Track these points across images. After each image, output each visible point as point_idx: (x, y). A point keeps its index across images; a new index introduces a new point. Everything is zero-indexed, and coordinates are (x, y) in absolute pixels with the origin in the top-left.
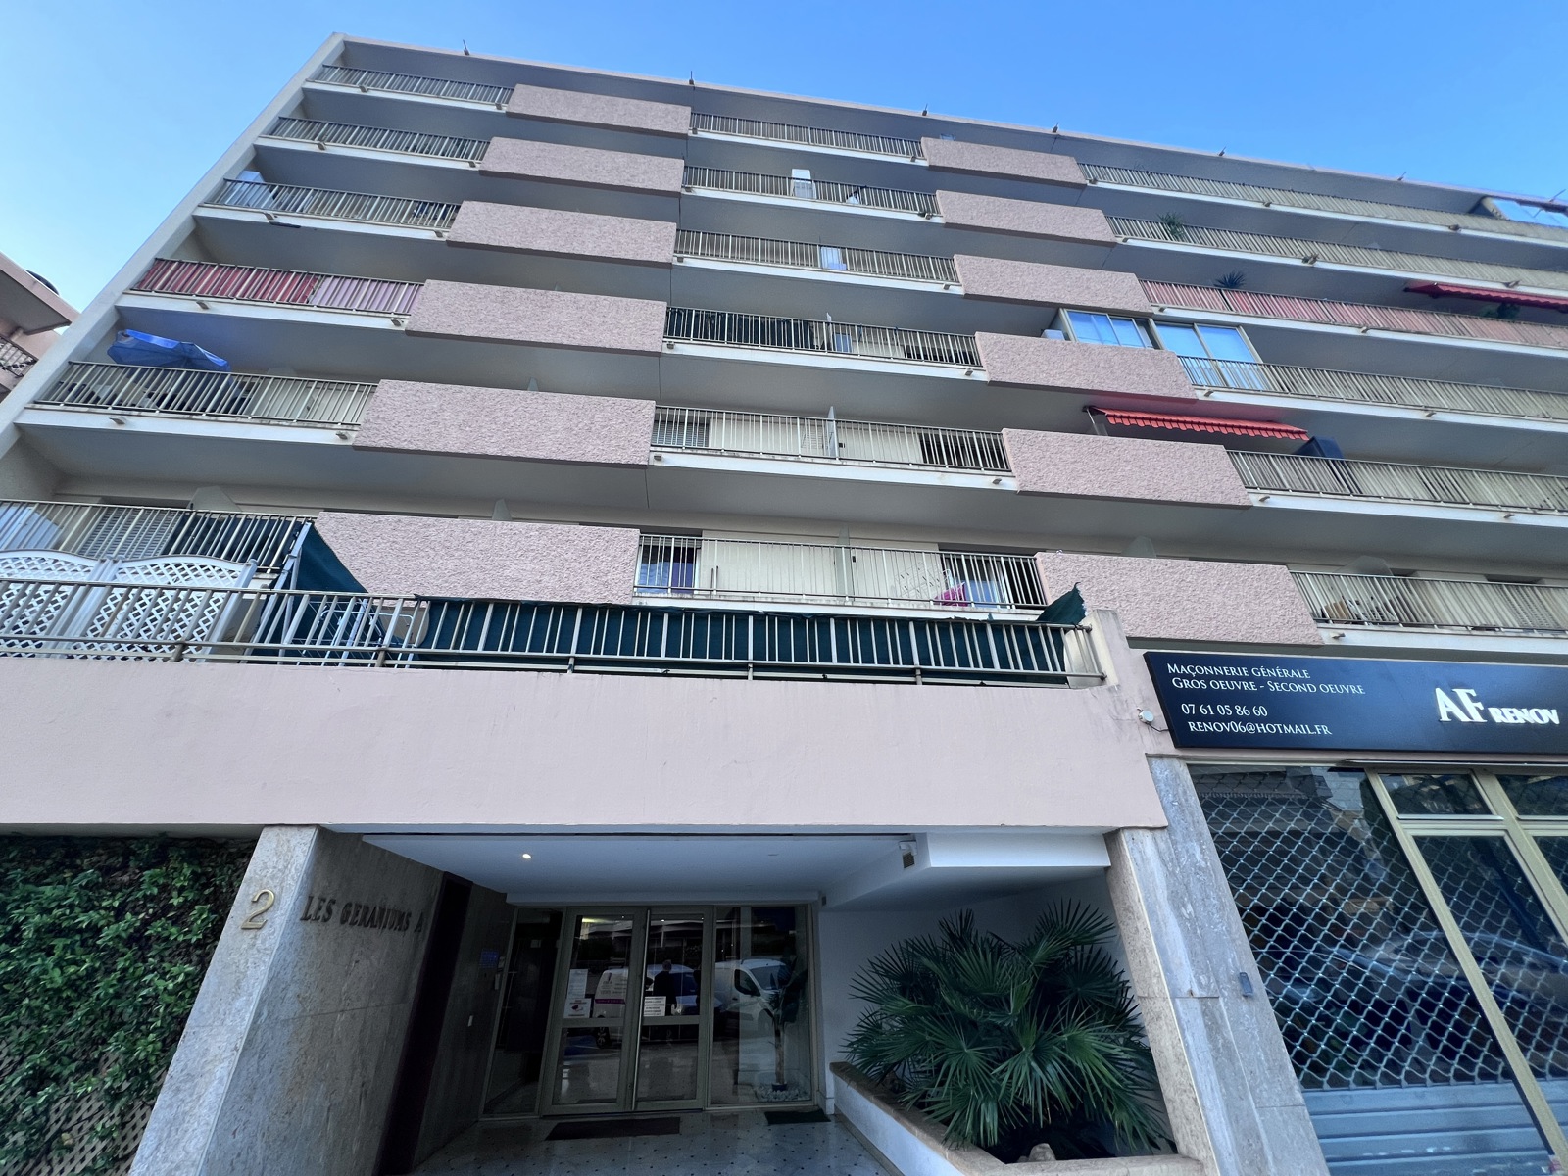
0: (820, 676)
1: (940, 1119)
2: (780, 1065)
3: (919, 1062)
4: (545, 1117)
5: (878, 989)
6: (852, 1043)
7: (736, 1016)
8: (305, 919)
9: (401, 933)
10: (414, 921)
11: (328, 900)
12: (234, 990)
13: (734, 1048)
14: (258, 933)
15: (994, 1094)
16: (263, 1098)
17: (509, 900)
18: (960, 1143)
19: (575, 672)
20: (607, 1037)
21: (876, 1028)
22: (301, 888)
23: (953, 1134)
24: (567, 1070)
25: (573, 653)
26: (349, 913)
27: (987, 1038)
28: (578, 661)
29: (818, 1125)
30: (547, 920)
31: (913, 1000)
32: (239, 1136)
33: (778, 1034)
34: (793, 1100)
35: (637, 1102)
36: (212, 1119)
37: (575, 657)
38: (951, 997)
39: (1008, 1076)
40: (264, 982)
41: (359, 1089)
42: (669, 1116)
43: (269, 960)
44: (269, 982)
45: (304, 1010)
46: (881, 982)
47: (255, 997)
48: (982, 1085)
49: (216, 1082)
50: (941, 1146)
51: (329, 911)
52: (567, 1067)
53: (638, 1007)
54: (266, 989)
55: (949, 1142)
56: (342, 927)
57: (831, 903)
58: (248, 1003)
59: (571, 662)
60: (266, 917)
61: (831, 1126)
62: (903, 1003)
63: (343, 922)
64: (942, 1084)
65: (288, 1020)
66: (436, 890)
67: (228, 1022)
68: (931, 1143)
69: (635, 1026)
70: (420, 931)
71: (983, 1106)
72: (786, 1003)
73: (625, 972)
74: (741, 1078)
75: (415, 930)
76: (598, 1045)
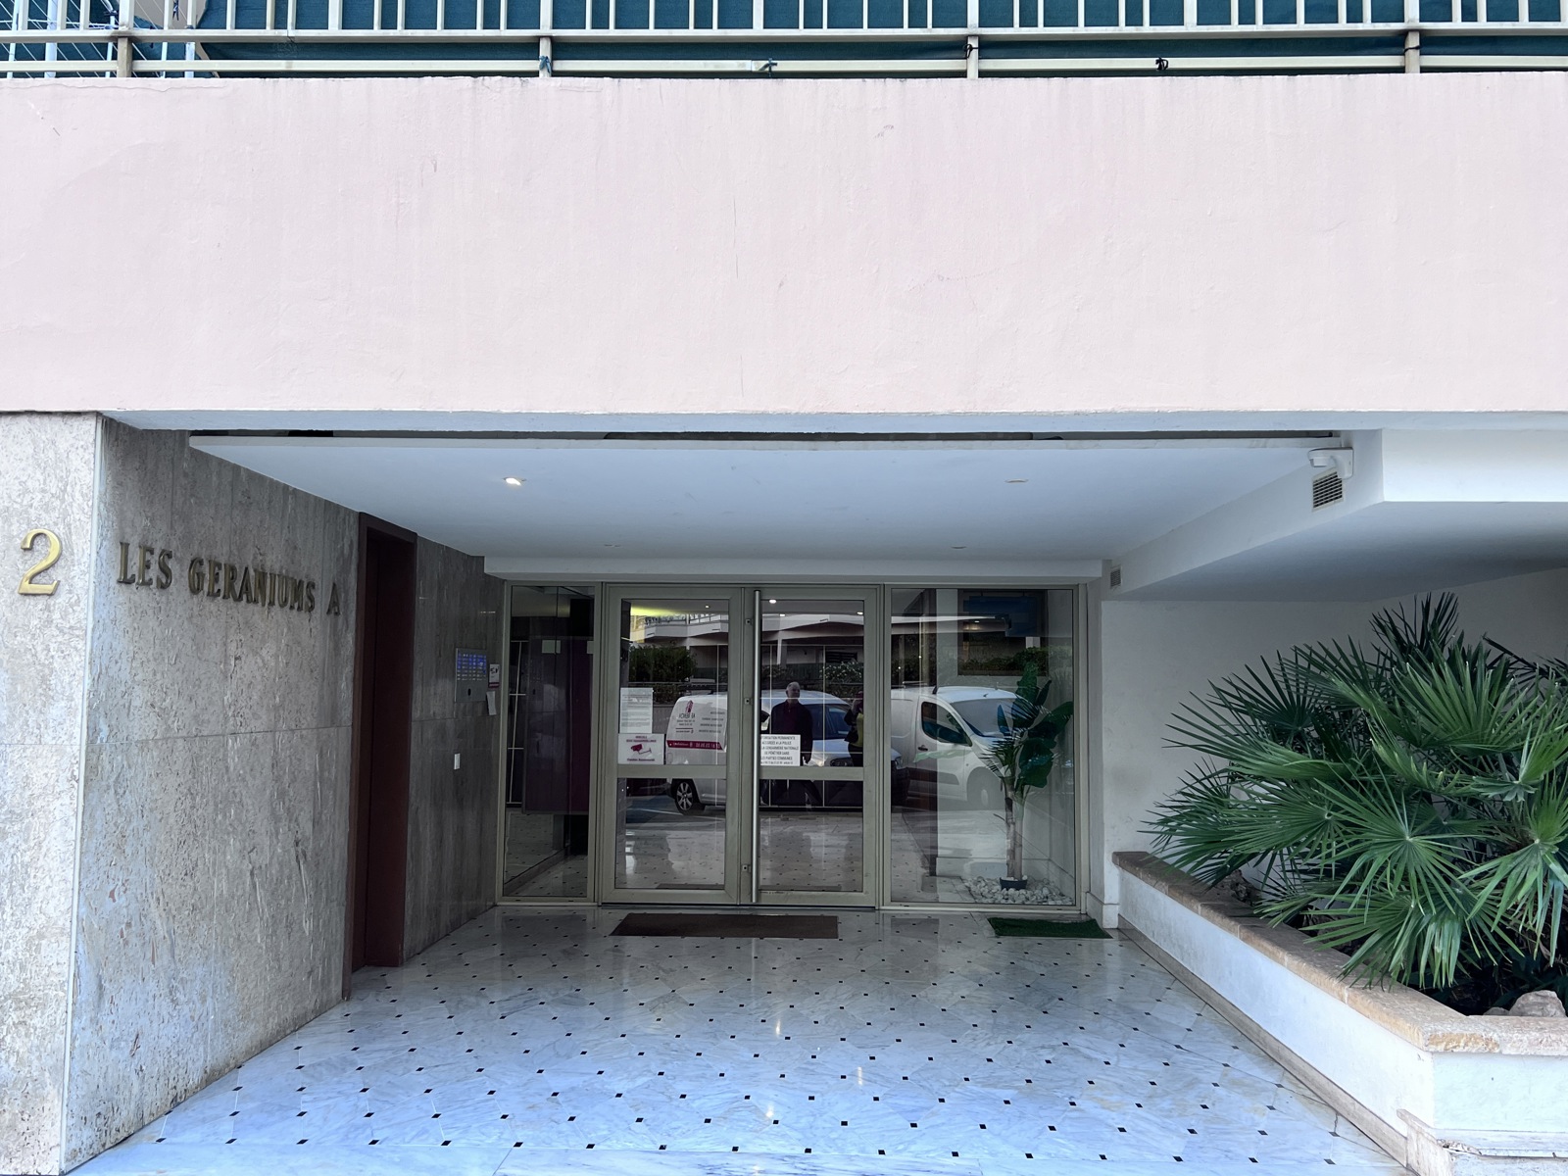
0: (1150, 63)
1: (1334, 944)
2: (1012, 853)
3: (1304, 855)
4: (605, 905)
5: (1227, 734)
6: (1165, 821)
7: (933, 776)
8: (126, 581)
9: (304, 615)
10: (322, 598)
11: (157, 552)
12: (40, 691)
13: (928, 824)
14: (51, 601)
15: (1458, 909)
16: (142, 851)
17: (489, 569)
18: (1375, 980)
19: (555, 74)
20: (695, 798)
21: (1218, 798)
22: (101, 527)
23: (1361, 968)
24: (632, 843)
25: (546, 27)
26: (201, 576)
27: (1452, 822)
28: (562, 49)
29: (1086, 942)
30: (565, 610)
31: (1301, 751)
32: (121, 901)
33: (1009, 803)
34: (1041, 903)
35: (759, 891)
36: (71, 874)
37: (551, 38)
38: (1389, 748)
39: (1495, 882)
40: (88, 681)
41: (293, 851)
42: (818, 914)
43: (84, 647)
44: (96, 680)
45: (168, 729)
46: (1234, 722)
47: (80, 703)
48: (1436, 896)
49: (58, 824)
50: (1335, 982)
51: (165, 571)
52: (630, 838)
53: (751, 751)
54: (94, 692)
55: (1351, 979)
56: (195, 599)
57: (1128, 584)
58: (70, 711)
59: (545, 49)
60: (57, 574)
61: (1111, 945)
62: (1283, 757)
63: (195, 590)
64: (1351, 889)
65: (147, 741)
66: (351, 546)
67: (47, 739)
68: (1314, 976)
69: (746, 777)
70: (337, 614)
71: (1432, 928)
72: (1026, 755)
73: (719, 701)
74: (940, 867)
75: (329, 612)
76: (680, 810)
